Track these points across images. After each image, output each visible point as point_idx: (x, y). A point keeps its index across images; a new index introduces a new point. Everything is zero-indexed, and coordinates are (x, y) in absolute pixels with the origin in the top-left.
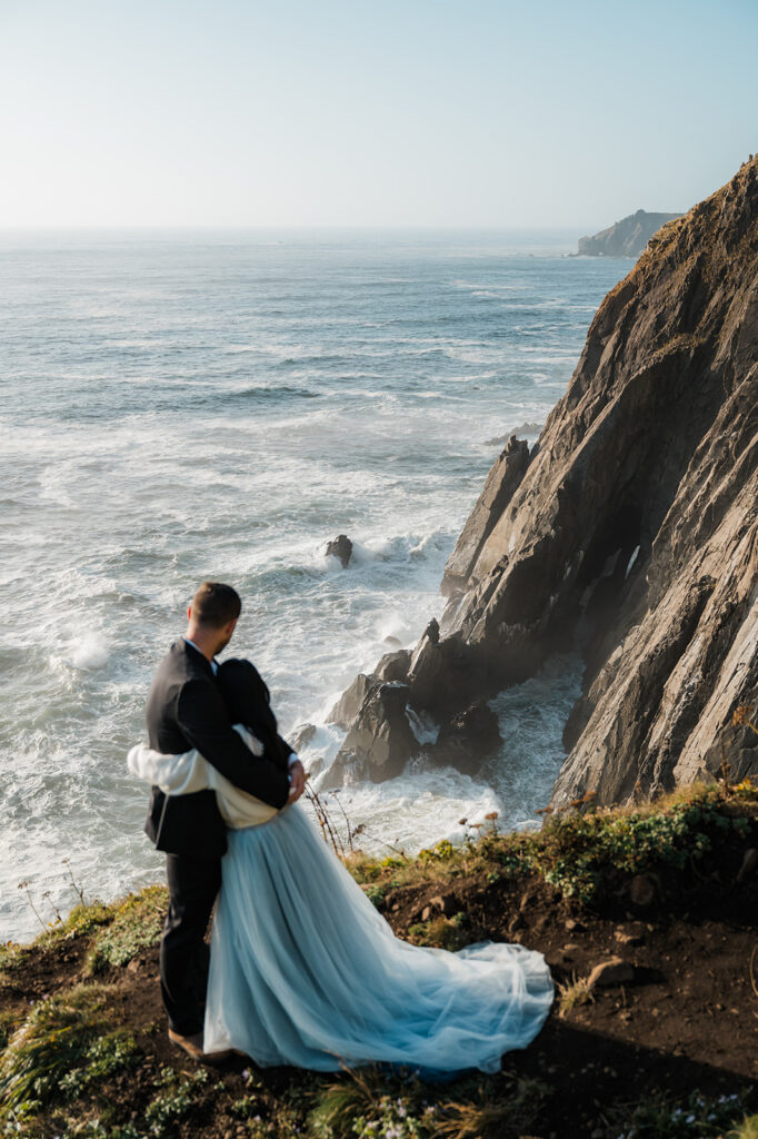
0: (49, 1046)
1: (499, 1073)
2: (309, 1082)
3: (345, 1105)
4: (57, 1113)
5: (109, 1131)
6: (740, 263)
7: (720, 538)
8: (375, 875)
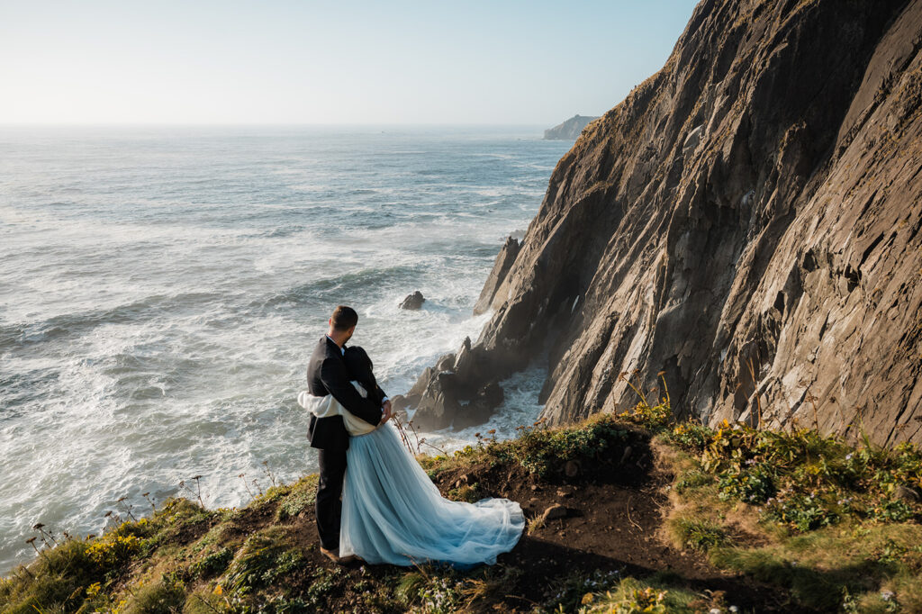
0: (256, 557)
1: (495, 565)
2: (395, 573)
3: (414, 583)
4: (260, 593)
5: (288, 601)
6: (631, 143)
7: (622, 291)
8: (431, 465)
